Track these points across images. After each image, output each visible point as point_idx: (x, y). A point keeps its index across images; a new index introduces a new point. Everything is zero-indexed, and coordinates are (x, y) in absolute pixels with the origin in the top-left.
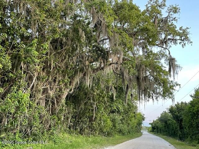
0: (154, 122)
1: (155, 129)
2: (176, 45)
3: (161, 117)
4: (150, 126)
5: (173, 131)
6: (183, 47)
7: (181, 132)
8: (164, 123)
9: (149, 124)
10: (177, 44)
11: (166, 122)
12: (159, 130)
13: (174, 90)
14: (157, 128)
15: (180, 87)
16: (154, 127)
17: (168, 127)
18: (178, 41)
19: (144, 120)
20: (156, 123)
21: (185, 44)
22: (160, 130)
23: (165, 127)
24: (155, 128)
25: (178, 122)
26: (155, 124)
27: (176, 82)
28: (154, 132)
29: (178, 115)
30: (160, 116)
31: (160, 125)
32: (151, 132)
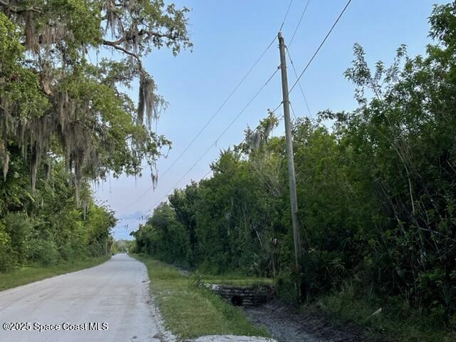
0: (140, 228)
1: (143, 246)
2: (159, 48)
3: (154, 217)
4: (133, 238)
5: (179, 247)
6: (175, 54)
7: (193, 248)
8: (161, 231)
9: (131, 235)
10: (162, 45)
11: (165, 229)
12: (152, 247)
13: (157, 154)
14: (149, 243)
15: (170, 148)
16: (142, 241)
17: (169, 240)
18: (163, 38)
19: (113, 226)
20: (145, 231)
21: (178, 48)
22: (155, 247)
23: (164, 239)
24: (144, 242)
25: (188, 227)
26: (143, 234)
27: (162, 137)
28: (141, 254)
29: (188, 211)
30: (152, 215)
31: (154, 235)
32: (134, 252)
